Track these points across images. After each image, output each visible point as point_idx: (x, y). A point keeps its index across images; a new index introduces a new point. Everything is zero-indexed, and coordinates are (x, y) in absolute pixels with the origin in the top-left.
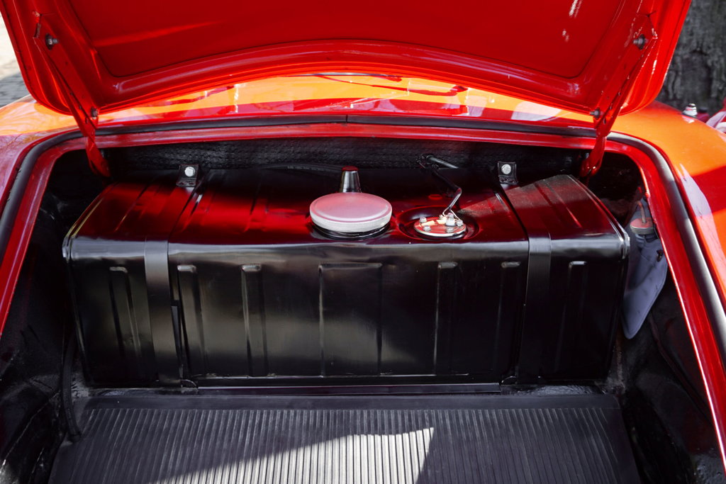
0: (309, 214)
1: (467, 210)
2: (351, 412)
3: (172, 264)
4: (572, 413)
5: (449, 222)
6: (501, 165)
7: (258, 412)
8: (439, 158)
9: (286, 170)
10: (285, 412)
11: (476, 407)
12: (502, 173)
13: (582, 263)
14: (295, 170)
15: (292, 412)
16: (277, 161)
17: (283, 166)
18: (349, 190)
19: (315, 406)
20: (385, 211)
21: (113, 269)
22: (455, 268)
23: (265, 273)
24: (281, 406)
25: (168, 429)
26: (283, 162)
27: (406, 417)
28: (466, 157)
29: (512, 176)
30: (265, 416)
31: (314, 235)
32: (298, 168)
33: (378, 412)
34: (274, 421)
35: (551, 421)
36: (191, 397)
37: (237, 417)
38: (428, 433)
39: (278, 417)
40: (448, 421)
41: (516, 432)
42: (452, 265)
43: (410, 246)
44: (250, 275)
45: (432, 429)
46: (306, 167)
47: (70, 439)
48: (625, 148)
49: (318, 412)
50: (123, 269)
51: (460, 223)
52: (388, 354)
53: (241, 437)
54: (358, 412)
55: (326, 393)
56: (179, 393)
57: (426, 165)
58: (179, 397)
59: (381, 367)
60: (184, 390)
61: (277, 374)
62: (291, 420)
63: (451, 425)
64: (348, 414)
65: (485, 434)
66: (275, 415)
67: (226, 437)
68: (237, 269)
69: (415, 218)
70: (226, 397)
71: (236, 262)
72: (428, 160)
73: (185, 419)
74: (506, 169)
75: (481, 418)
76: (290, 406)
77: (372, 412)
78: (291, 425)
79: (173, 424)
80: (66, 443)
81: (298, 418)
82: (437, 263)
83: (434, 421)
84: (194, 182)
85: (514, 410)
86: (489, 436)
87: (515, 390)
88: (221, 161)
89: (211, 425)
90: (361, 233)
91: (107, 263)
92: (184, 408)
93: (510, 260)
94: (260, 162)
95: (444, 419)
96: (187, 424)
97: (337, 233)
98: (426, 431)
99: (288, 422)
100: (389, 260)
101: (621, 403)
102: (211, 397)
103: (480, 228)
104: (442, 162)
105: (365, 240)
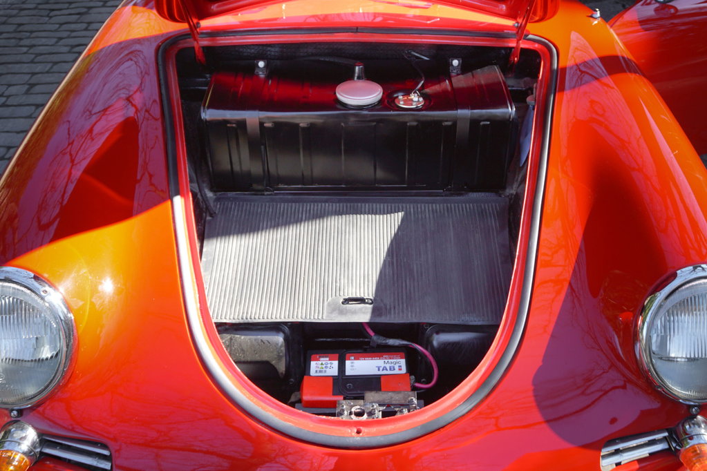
0: (335, 93)
1: (427, 90)
2: (359, 204)
3: (261, 124)
4: (481, 207)
5: (416, 99)
6: (452, 60)
7: (308, 205)
8: (417, 53)
9: (319, 61)
10: (323, 204)
11: (428, 203)
12: (452, 65)
13: (489, 123)
14: (325, 61)
15: (327, 205)
16: (313, 55)
17: (317, 58)
18: (359, 78)
19: (340, 201)
20: (378, 93)
21: (229, 125)
22: (417, 125)
23: (312, 127)
24: (321, 201)
25: (261, 212)
26: (316, 55)
27: (389, 207)
28: (434, 51)
29: (459, 67)
30: (312, 206)
31: (339, 106)
32: (327, 60)
33: (374, 205)
34: (317, 210)
35: (468, 210)
36: (271, 196)
37: (297, 207)
38: (401, 214)
39: (319, 207)
40: (412, 210)
41: (448, 215)
42: (415, 124)
43: (392, 113)
44: (303, 129)
45: (403, 213)
46: (332, 60)
47: (211, 215)
48: (536, 45)
49: (341, 205)
50: (234, 125)
51: (421, 99)
52: (380, 174)
53: (300, 216)
54: (363, 205)
55: (345, 195)
56: (264, 195)
57: (408, 57)
58: (264, 197)
59: (376, 181)
60: (266, 193)
61: (319, 184)
62: (327, 208)
63: (414, 211)
64: (358, 206)
65: (431, 216)
66: (318, 206)
67: (293, 216)
68: (297, 125)
69: (395, 96)
70: (290, 197)
71: (296, 121)
72: (410, 53)
73: (269, 208)
74: (455, 62)
75: (430, 208)
76: (326, 201)
77: (371, 204)
78: (326, 210)
79: (263, 210)
80: (209, 218)
81: (330, 207)
82: (406, 123)
83: (404, 209)
84: (265, 71)
85: (449, 205)
86: (434, 217)
87: (452, 195)
88: (277, 54)
89: (284, 211)
90: (365, 106)
91: (226, 122)
92: (268, 202)
93: (447, 121)
94: (302, 54)
95: (410, 208)
96: (271, 210)
97: (351, 106)
98: (400, 214)
99: (325, 209)
100: (381, 120)
101: (510, 202)
102: (281, 197)
103: (432, 102)
104: (418, 55)
105: (367, 109)
